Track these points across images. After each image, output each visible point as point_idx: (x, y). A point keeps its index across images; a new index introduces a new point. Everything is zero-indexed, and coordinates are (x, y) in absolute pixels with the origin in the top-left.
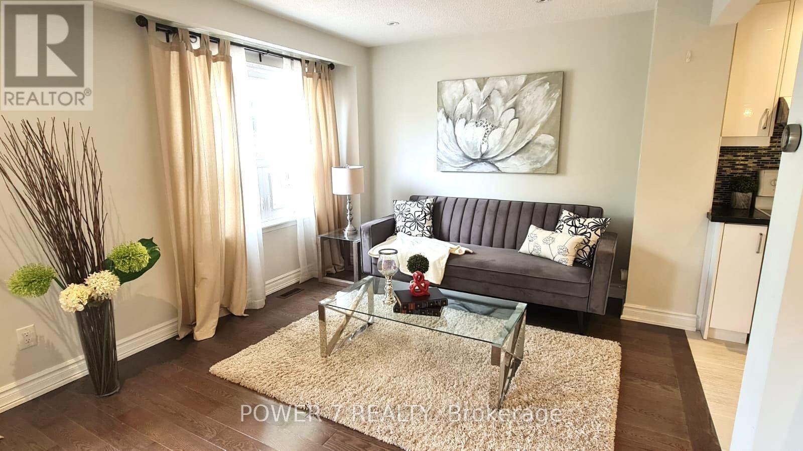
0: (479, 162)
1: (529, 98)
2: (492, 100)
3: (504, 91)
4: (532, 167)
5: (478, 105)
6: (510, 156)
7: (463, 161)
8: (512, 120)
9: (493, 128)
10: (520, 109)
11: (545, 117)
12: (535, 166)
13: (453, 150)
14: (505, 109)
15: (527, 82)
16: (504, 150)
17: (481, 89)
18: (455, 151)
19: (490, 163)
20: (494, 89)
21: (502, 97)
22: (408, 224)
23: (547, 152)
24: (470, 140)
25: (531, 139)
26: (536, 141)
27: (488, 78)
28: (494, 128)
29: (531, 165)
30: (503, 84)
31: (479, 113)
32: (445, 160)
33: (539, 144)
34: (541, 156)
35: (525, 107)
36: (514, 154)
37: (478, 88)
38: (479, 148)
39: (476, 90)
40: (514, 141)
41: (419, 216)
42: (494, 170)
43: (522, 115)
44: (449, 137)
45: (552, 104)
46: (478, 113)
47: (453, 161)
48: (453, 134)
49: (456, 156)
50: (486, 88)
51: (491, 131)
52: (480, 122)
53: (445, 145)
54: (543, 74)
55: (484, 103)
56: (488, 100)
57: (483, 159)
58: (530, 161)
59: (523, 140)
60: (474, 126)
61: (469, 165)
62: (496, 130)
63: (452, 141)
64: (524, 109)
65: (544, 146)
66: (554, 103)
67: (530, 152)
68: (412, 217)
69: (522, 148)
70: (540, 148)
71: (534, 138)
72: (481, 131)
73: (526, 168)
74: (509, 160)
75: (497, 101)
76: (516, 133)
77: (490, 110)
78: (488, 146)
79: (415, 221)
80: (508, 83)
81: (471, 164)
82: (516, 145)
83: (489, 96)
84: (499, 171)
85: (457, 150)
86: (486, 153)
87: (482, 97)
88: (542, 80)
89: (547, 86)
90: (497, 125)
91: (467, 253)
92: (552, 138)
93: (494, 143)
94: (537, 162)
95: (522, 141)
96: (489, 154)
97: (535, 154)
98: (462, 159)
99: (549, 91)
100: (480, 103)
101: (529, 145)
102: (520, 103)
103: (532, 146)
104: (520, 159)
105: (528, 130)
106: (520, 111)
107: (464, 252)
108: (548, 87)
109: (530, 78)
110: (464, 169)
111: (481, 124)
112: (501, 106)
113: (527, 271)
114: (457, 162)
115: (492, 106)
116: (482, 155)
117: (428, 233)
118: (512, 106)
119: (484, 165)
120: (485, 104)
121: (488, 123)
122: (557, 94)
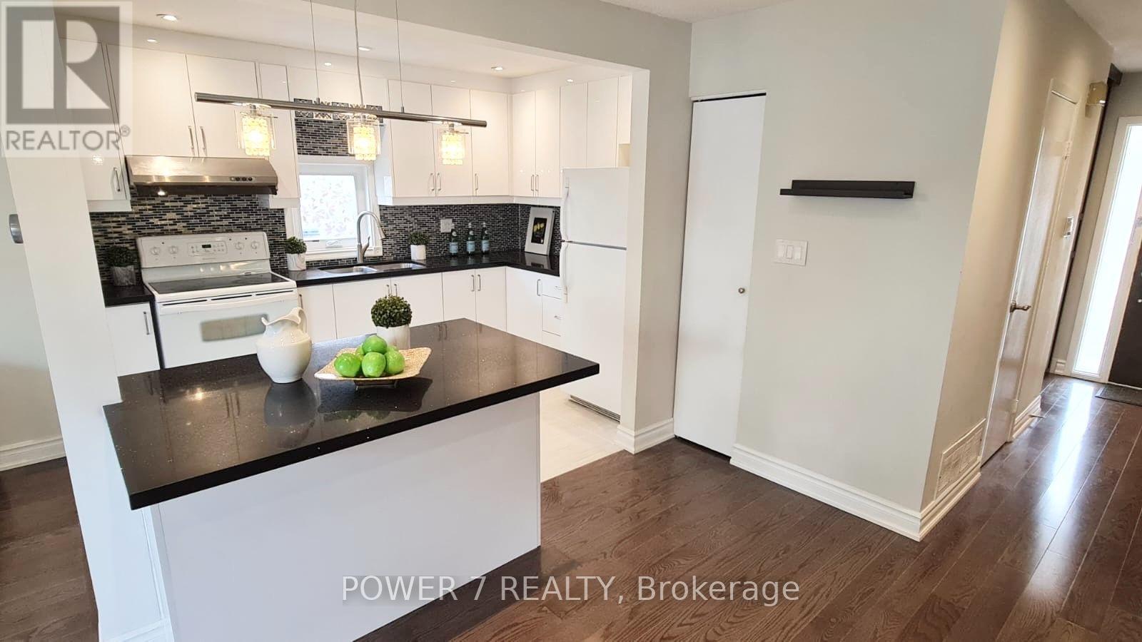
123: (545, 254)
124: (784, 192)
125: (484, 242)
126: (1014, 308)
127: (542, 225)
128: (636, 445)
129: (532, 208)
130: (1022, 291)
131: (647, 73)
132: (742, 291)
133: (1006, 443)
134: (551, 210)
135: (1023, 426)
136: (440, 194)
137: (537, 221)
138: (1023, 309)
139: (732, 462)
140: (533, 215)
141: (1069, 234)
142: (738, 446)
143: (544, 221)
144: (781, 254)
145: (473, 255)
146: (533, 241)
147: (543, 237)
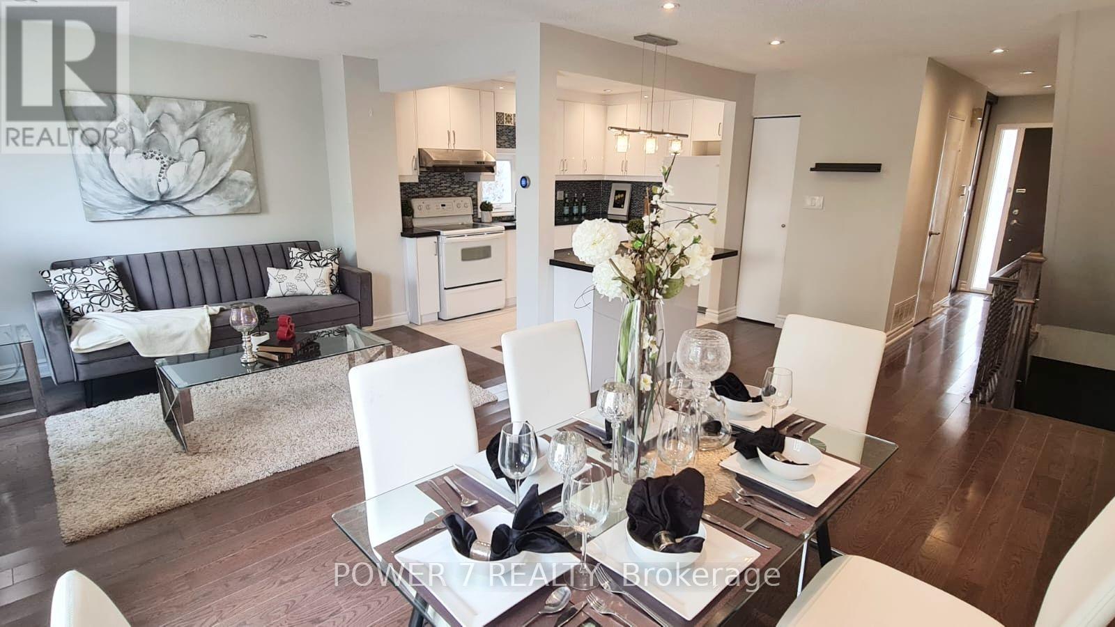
0: (159, 205)
1: (214, 129)
2: (162, 126)
3: (178, 117)
4: (233, 207)
5: (143, 131)
6: (202, 196)
7: (132, 205)
8: (196, 152)
9: (171, 161)
10: (204, 140)
11: (236, 153)
12: (235, 206)
13: (112, 190)
14: (184, 139)
15: (207, 110)
16: (193, 188)
17: (143, 111)
18: (117, 191)
19: (175, 205)
20: (163, 112)
21: (177, 123)
22: (96, 300)
23: (246, 189)
24: (138, 177)
25: (225, 175)
26: (232, 177)
27: (152, 97)
28: (173, 161)
29: (230, 204)
30: (175, 107)
31: (147, 142)
32: (99, 204)
33: (235, 181)
34: (241, 195)
35: (211, 138)
36: (207, 193)
37: (138, 109)
38: (155, 187)
39: (136, 111)
40: (203, 177)
41: (108, 285)
42: (184, 213)
43: (209, 147)
44: (100, 172)
45: (242, 137)
46: (145, 141)
47: (114, 205)
48: (107, 167)
49: (119, 199)
50: (152, 110)
51: (169, 166)
52: (151, 153)
53: (95, 183)
54: (226, 103)
55: (151, 129)
56: (156, 124)
57: (164, 200)
58: (228, 201)
59: (216, 176)
60: (141, 157)
61: (143, 210)
62: (176, 164)
63: (107, 178)
64: (209, 141)
65: (242, 183)
66: (245, 136)
67: (227, 191)
68: (96, 288)
69: (216, 186)
70: (237, 186)
71: (229, 174)
72: (154, 165)
73: (226, 209)
74: (202, 201)
75: (171, 130)
76: (204, 168)
77: (161, 138)
78: (168, 184)
79: (105, 292)
80: (182, 107)
81: (147, 208)
82: (207, 182)
83: (157, 121)
84: (191, 215)
85: (119, 190)
86: (168, 193)
87: (147, 121)
88: (225, 110)
89: (233, 117)
90: (176, 157)
91: (222, 310)
92: (249, 174)
93: (175, 179)
94: (236, 201)
95: (214, 178)
96: (172, 193)
97: (232, 193)
98: (130, 203)
99: (236, 123)
100: (146, 129)
101: (223, 182)
102: (203, 133)
103: (227, 183)
104: (216, 199)
105: (220, 165)
106: (205, 142)
107: (218, 311)
108: (234, 119)
109: (210, 105)
110: (136, 215)
111: (152, 156)
112: (177, 135)
113: (305, 308)
114: (122, 207)
115: (164, 133)
116: (162, 196)
117: (132, 306)
118: (193, 136)
119: (167, 209)
120: (153, 131)
121: (162, 155)
122: (246, 127)
123: (625, 214)
124: (812, 170)
125: (583, 206)
126: (931, 234)
127: (622, 195)
128: (719, 319)
129: (613, 184)
130: (934, 224)
131: (734, 104)
132: (783, 226)
133: (928, 318)
134: (630, 185)
135: (937, 312)
136: (566, 173)
137: (617, 193)
138: (936, 234)
139: (776, 326)
140: (614, 188)
141: (963, 195)
142: (779, 316)
143: (624, 192)
144: (808, 202)
145: (577, 215)
146: (614, 206)
147: (623, 204)
